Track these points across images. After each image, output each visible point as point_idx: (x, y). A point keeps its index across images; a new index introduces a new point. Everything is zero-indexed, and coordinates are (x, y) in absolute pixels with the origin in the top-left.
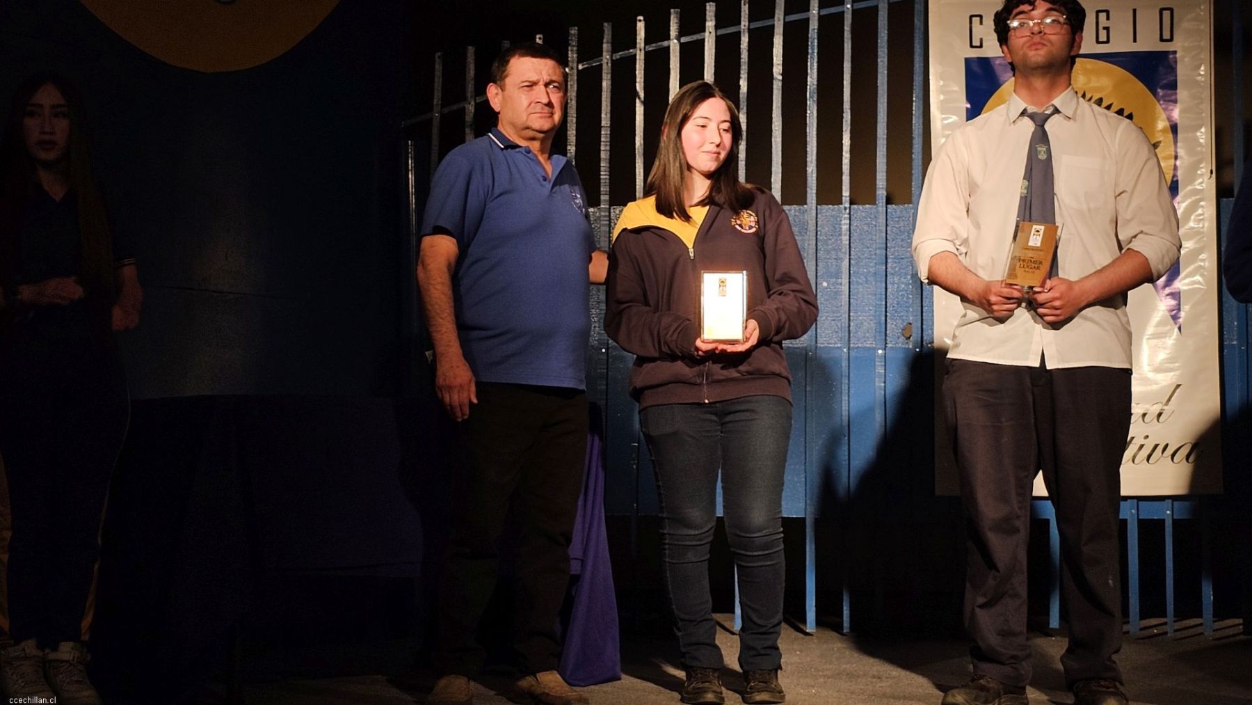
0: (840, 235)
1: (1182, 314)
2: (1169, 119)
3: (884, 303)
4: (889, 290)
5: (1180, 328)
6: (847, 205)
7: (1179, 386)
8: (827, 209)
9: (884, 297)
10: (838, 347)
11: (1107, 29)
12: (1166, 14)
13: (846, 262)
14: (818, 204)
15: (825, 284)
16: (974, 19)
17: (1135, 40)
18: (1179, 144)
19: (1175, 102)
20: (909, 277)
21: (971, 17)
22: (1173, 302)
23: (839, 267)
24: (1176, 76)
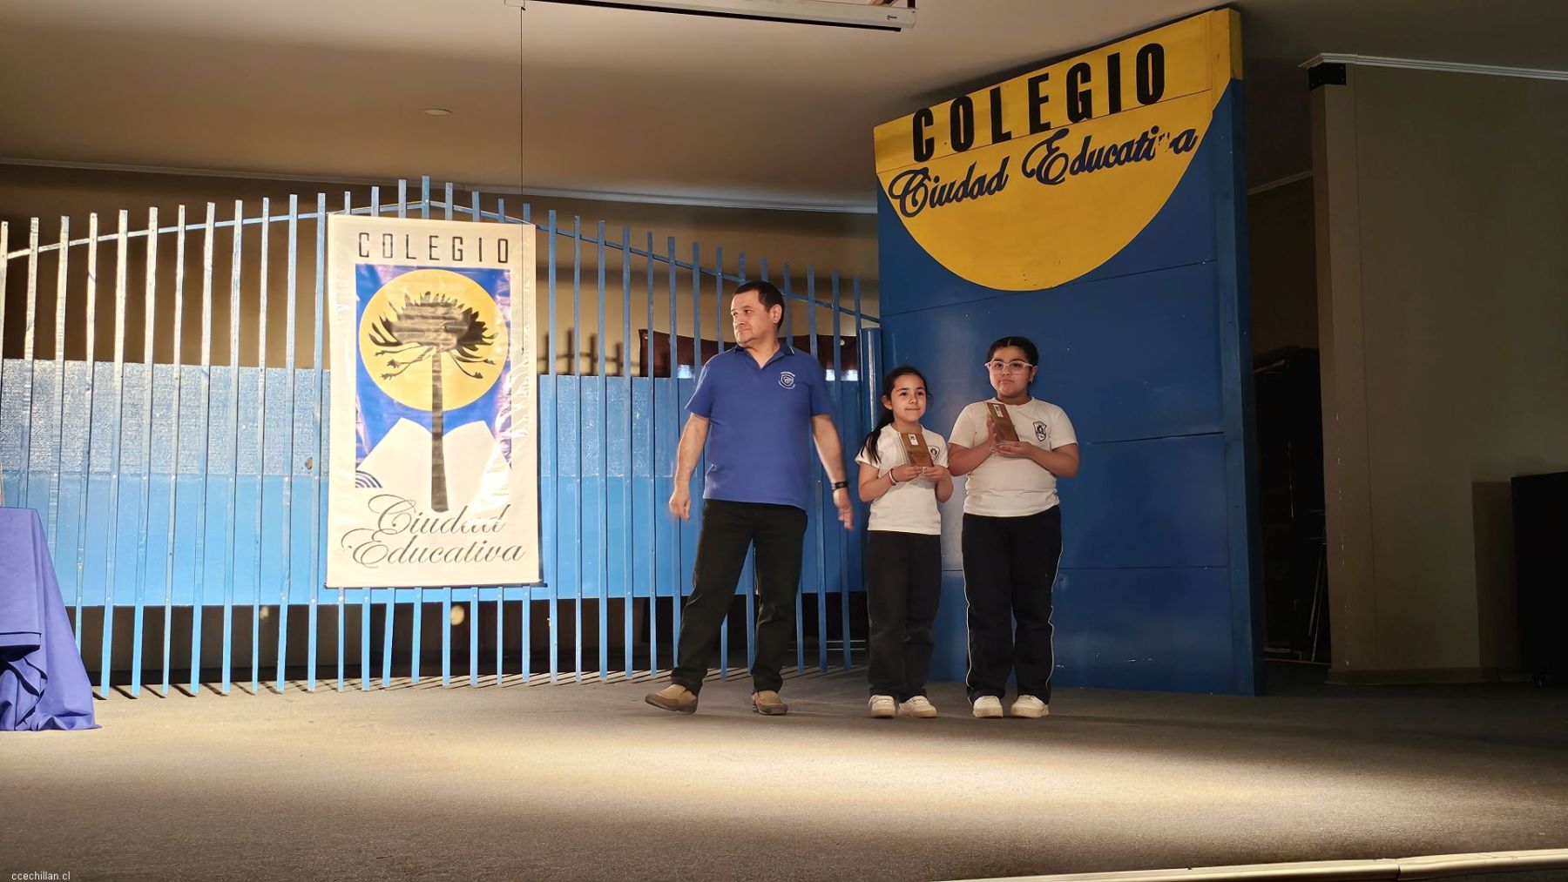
0: (257, 390)
1: (512, 455)
2: (505, 318)
3: (290, 442)
4: (295, 433)
5: (510, 465)
6: (263, 368)
7: (509, 506)
8: (246, 370)
9: (291, 437)
10: (255, 476)
11: (461, 251)
12: (503, 243)
13: (261, 411)
14: (240, 365)
15: (244, 427)
16: (363, 236)
17: (481, 260)
18: (512, 335)
19: (509, 305)
20: (311, 423)
21: (361, 234)
22: (507, 446)
23: (255, 414)
24: (509, 287)
